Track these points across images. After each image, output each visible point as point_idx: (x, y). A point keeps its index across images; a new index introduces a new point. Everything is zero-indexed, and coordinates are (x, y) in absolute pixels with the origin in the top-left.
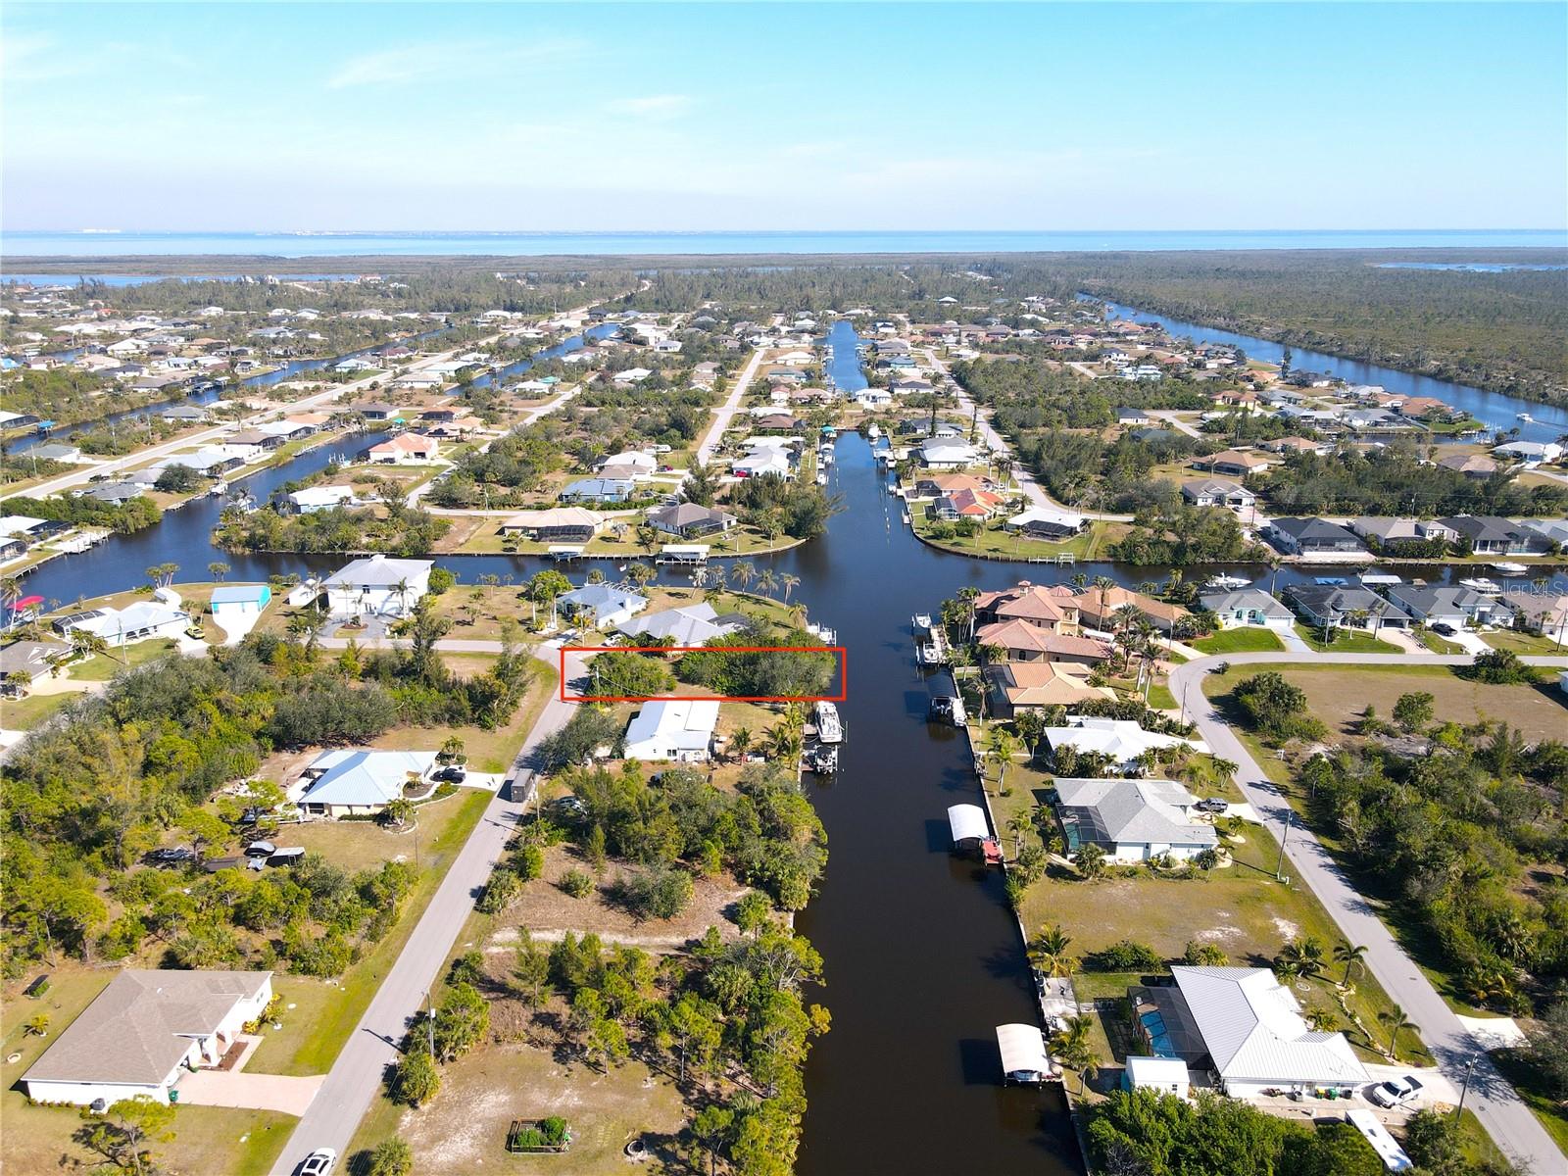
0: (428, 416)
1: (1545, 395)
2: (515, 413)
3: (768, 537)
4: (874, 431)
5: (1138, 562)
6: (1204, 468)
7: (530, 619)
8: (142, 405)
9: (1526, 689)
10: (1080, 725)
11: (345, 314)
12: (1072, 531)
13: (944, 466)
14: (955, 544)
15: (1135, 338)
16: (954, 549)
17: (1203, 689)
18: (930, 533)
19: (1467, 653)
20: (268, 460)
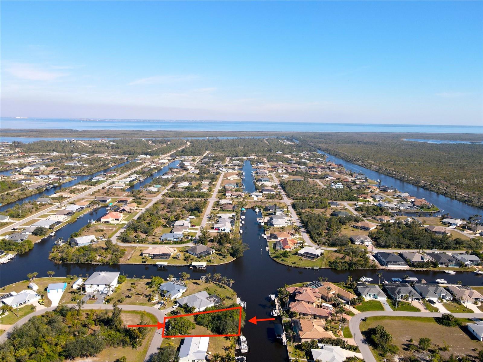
0: (120, 202)
1: (456, 197)
2: (147, 200)
3: (224, 257)
4: (257, 210)
5: (338, 269)
6: (357, 227)
7: (150, 295)
8: (30, 195)
9: (458, 329)
10: (322, 348)
11: (96, 155)
12: (318, 256)
13: (278, 226)
14: (282, 260)
15: (335, 169)
16: (282, 262)
17: (360, 328)
18: (274, 256)
19: (440, 312)
20: (69, 221)
